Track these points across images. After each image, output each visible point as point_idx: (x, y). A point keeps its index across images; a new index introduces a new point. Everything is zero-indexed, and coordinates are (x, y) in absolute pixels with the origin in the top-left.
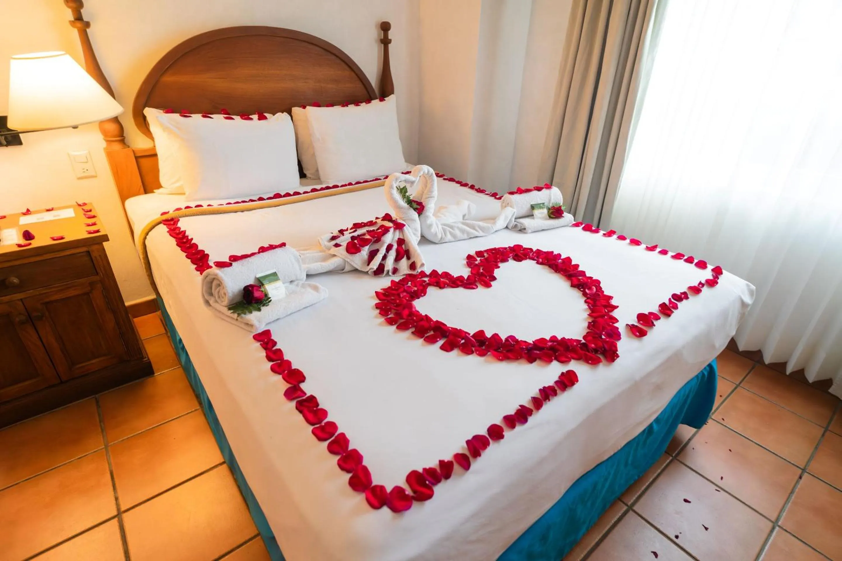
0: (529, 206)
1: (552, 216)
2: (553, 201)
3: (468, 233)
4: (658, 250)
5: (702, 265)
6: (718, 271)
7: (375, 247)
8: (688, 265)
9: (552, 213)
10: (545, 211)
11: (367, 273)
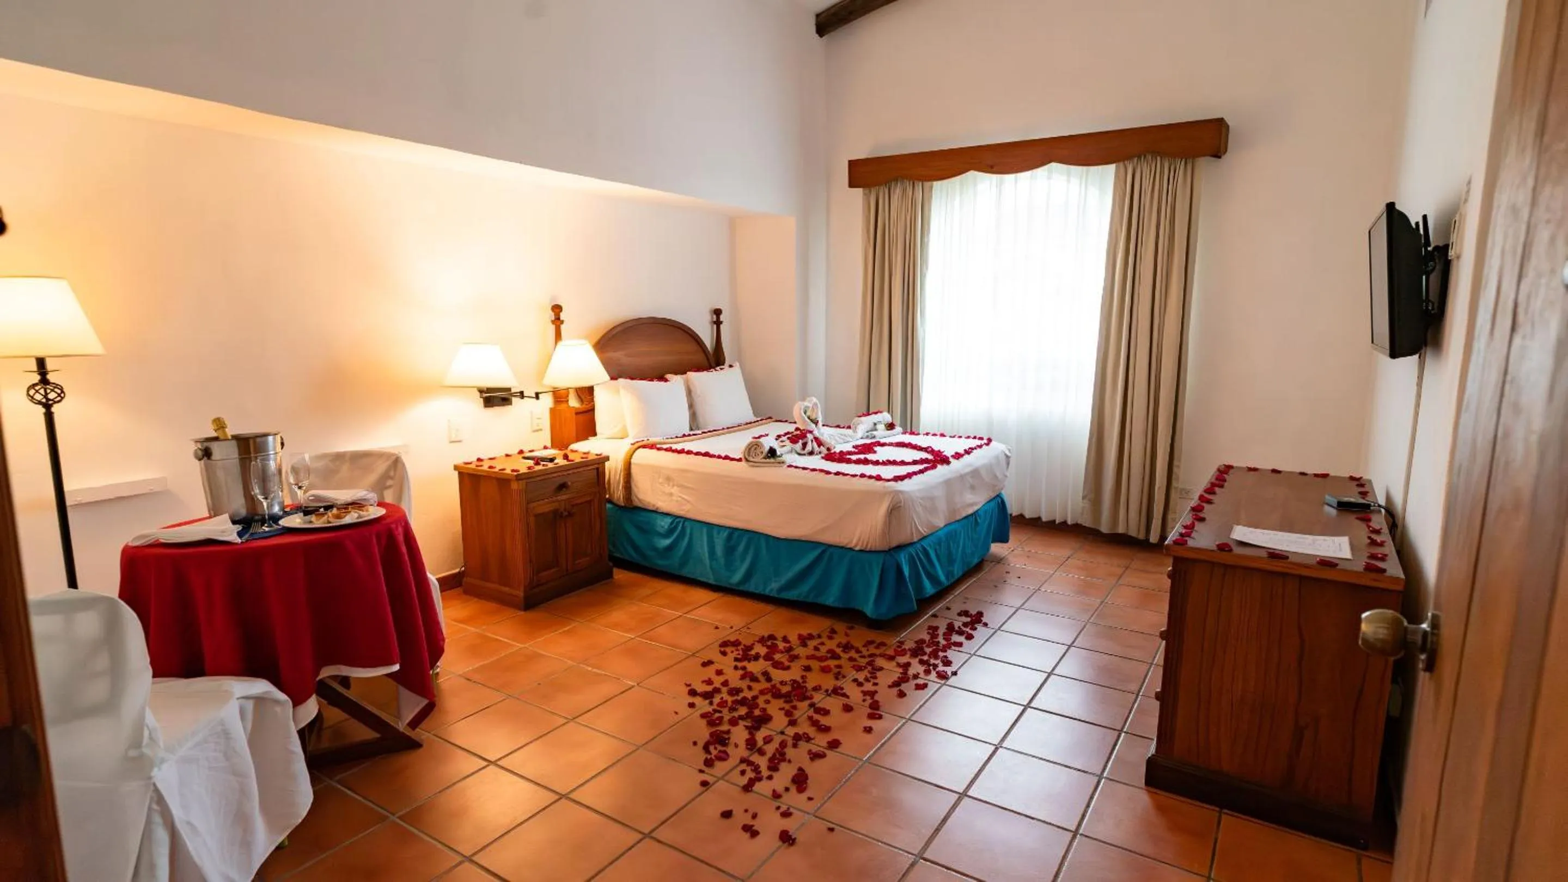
0: (873, 424)
1: (889, 428)
2: (886, 420)
3: (843, 439)
4: (957, 436)
5: (981, 439)
6: (990, 440)
7: (805, 441)
8: (975, 440)
9: (888, 426)
10: (883, 426)
11: (804, 455)
